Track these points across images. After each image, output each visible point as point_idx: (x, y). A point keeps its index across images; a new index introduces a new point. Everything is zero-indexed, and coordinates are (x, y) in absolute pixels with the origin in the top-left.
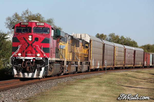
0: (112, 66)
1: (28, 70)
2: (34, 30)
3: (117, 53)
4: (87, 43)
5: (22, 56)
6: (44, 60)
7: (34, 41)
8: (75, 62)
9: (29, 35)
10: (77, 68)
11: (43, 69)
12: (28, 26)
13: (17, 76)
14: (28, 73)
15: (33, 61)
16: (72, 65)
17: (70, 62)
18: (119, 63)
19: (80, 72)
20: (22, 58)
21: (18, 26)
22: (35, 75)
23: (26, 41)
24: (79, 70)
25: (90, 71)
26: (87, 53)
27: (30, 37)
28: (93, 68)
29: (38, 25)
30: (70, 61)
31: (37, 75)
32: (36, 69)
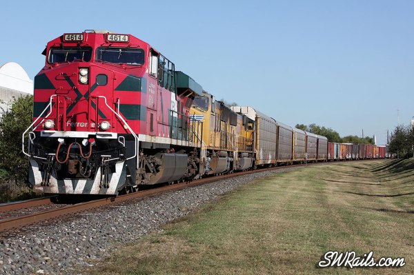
0: (289, 160)
1: (72, 170)
2: (99, 54)
3: (296, 141)
4: (251, 121)
5: (56, 130)
6: (121, 139)
7: (95, 85)
8: (228, 152)
9: (80, 68)
10: (232, 163)
11: (119, 167)
12: (81, 45)
13: (41, 189)
14: (74, 178)
15: (88, 144)
16: (220, 158)
17: (216, 151)
18: (299, 155)
19: (239, 171)
20: (57, 134)
21: (56, 45)
22: (94, 186)
23: (72, 85)
24: (235, 167)
25: (255, 167)
26: (251, 138)
27: (84, 72)
28: (260, 162)
29: (110, 42)
30: (217, 149)
31: (100, 187)
32: (99, 169)
